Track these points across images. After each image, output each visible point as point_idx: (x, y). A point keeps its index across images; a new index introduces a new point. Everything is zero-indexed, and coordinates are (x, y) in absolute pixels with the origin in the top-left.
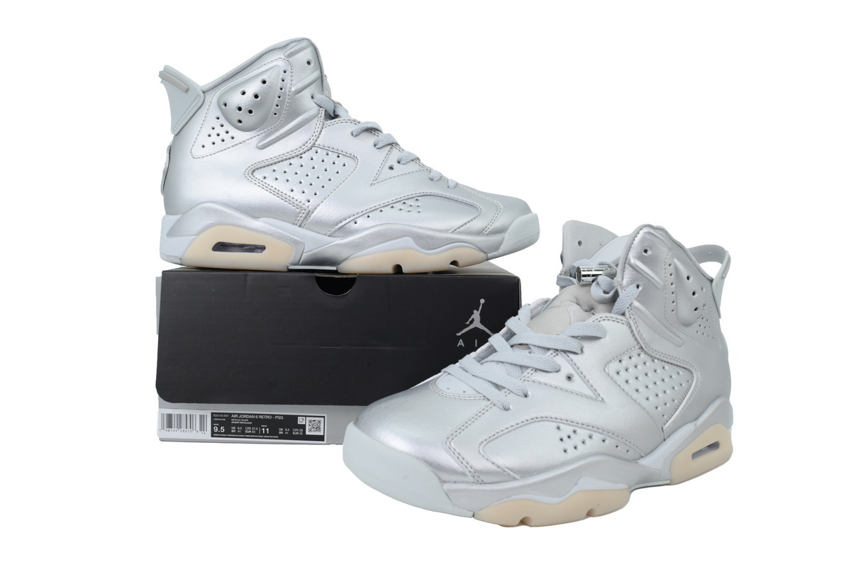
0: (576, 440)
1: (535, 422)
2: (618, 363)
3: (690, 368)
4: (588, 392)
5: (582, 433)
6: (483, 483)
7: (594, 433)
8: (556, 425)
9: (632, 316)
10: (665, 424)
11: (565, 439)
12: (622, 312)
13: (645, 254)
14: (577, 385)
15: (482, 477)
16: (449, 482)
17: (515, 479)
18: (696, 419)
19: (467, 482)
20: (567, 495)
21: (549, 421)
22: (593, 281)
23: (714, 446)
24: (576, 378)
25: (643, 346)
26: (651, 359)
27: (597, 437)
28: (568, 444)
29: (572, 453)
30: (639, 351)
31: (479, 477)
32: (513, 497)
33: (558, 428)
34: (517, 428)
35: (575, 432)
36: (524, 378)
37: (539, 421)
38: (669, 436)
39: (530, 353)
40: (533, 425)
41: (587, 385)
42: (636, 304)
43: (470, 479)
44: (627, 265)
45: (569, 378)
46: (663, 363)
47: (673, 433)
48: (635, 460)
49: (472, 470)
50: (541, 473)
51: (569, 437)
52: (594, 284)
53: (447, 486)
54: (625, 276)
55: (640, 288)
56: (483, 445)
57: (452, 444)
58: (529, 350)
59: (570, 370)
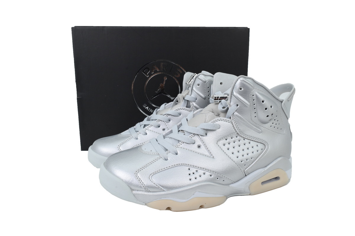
0: (197, 175)
1: (178, 166)
2: (225, 140)
3: (264, 143)
4: (207, 153)
5: (201, 172)
6: (149, 192)
7: (206, 172)
8: (188, 168)
9: (234, 119)
10: (246, 169)
11: (191, 174)
12: (229, 117)
13: (240, 90)
14: (203, 150)
15: (149, 189)
16: (135, 190)
17: (164, 191)
18: (266, 166)
19: (143, 191)
20: (189, 199)
21: (185, 166)
22: (220, 102)
23: (277, 178)
24: (203, 147)
25: (239, 133)
26: (243, 139)
27: (208, 174)
28: (193, 177)
29: (194, 181)
30: (237, 135)
31: (147, 188)
32: (163, 199)
33: (189, 169)
34: (169, 168)
35: (197, 171)
36: (177, 146)
37: (180, 166)
38: (249, 174)
39: (184, 134)
40: (177, 167)
41: (207, 150)
42: (236, 113)
43: (144, 190)
44: (232, 95)
45: (199, 147)
46: (250, 141)
47: (251, 173)
48: (228, 184)
49: (144, 186)
50: (177, 189)
51: (194, 173)
52: (220, 103)
53: (134, 192)
54: (232, 100)
55: (238, 107)
56: (151, 175)
57: (138, 174)
58: (184, 133)
59: (200, 143)
